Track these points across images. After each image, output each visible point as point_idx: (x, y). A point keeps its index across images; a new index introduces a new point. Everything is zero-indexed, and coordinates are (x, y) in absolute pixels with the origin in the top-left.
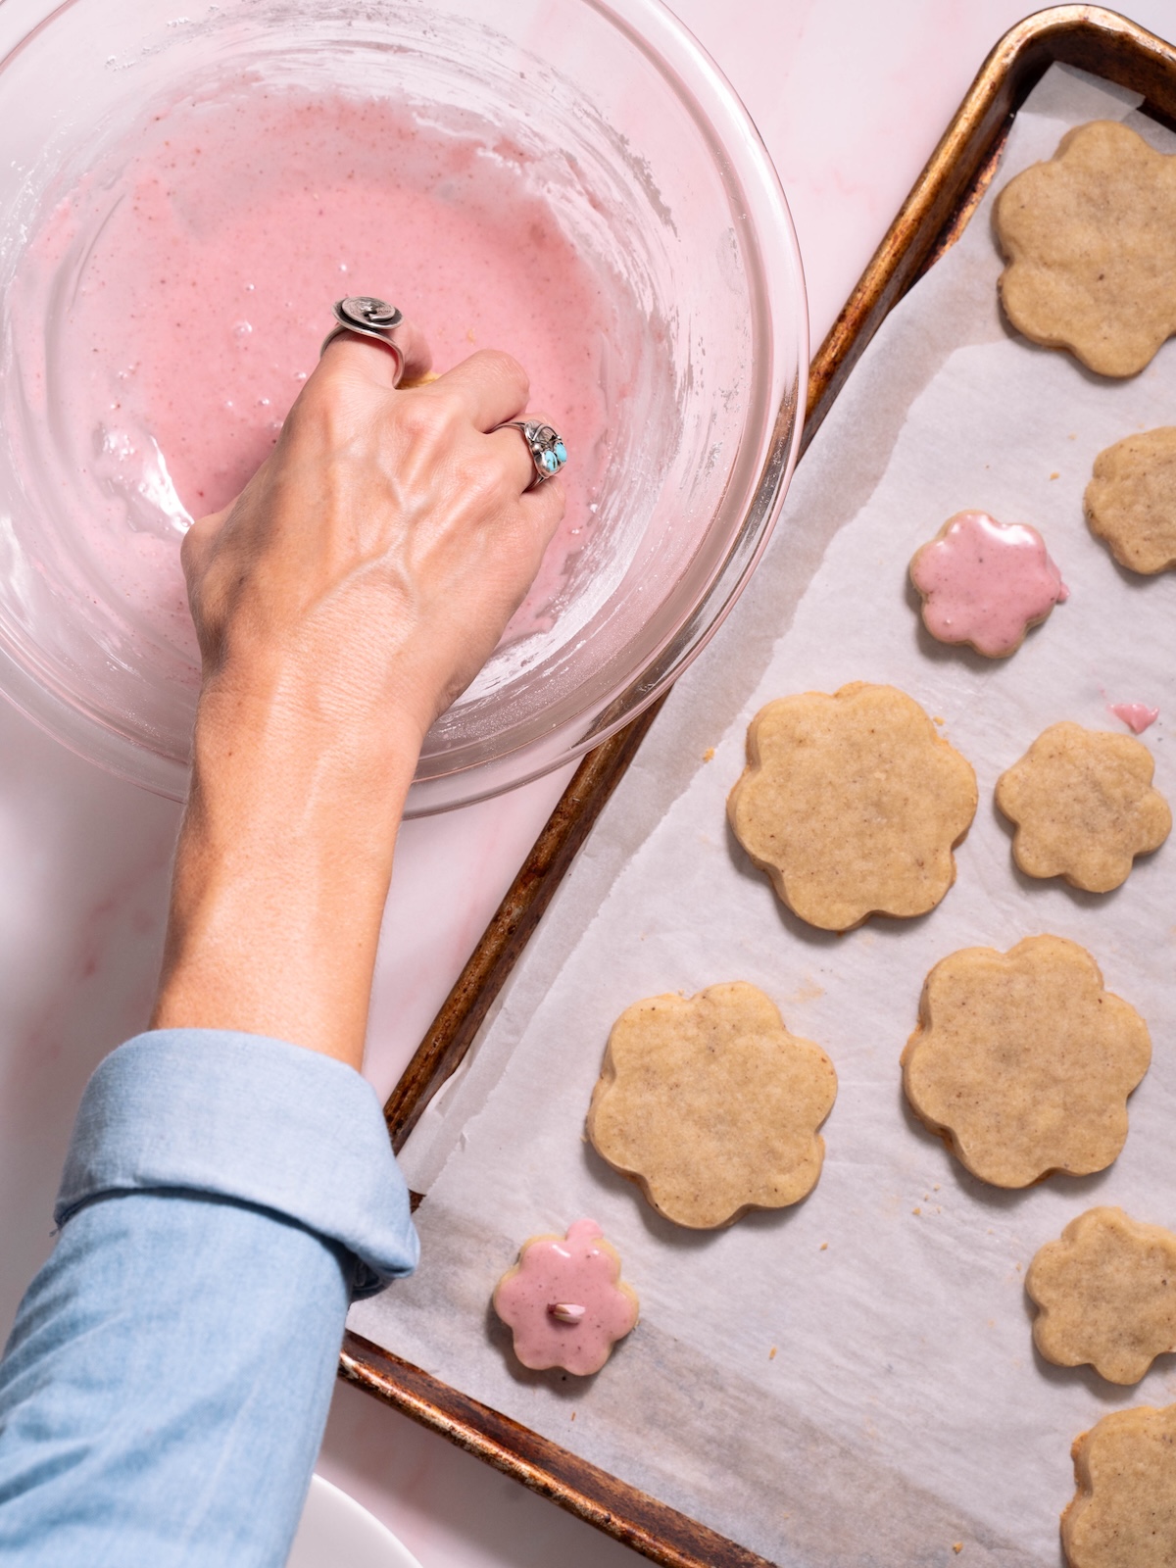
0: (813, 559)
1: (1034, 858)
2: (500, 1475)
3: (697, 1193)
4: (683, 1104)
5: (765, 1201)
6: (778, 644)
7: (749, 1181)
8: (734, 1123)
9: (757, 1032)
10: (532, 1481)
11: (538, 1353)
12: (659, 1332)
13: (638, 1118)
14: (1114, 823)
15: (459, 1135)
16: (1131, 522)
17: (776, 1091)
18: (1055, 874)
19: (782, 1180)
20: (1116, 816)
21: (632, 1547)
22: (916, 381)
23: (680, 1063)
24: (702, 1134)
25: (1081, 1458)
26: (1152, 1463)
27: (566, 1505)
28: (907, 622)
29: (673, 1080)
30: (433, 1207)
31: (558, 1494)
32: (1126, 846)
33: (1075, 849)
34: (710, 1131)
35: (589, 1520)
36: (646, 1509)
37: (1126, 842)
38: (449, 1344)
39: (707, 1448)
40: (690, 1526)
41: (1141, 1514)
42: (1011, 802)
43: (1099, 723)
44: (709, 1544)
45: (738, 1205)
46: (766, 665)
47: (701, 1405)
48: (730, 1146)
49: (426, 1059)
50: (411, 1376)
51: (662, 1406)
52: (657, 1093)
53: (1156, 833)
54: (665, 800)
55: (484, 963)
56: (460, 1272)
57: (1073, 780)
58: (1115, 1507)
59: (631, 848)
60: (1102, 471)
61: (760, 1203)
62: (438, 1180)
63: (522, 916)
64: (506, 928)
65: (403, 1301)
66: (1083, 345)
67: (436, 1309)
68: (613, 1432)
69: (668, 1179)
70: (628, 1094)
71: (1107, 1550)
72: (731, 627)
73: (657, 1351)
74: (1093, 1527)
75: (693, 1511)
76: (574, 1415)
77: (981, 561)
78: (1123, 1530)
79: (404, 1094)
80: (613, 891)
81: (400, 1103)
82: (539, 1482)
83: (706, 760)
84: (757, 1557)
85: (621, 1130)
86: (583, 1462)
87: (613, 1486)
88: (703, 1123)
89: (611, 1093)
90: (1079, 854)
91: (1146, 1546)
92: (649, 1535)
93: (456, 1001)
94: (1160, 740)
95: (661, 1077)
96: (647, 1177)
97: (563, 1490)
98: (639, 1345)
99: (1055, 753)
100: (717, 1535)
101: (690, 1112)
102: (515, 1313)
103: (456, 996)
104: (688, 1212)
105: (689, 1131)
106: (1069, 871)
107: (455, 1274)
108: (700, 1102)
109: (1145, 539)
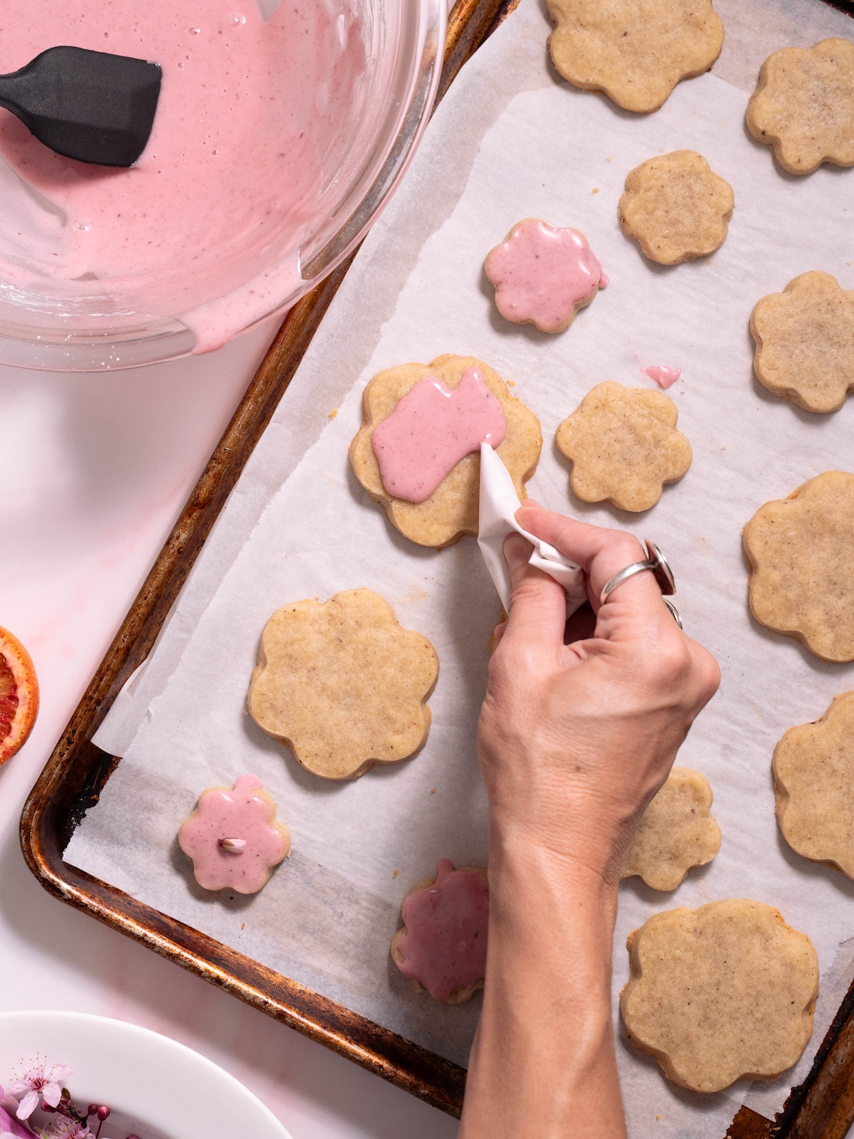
0: (410, 260)
1: (585, 486)
2: (183, 970)
3: (331, 751)
4: (318, 683)
5: (384, 756)
6: (384, 327)
7: (371, 741)
8: (358, 697)
9: (375, 627)
10: (207, 974)
11: (212, 877)
12: (307, 860)
13: (285, 694)
14: (646, 458)
15: (146, 710)
16: (653, 224)
17: (391, 671)
18: (602, 499)
19: (396, 740)
20: (648, 451)
21: (285, 1022)
22: (486, 120)
23: (316, 651)
24: (334, 706)
25: (633, 949)
26: (686, 950)
27: (234, 991)
28: (481, 305)
29: (310, 664)
30: (129, 767)
31: (227, 983)
32: (656, 475)
33: (616, 479)
34: (340, 703)
35: (252, 1003)
36: (298, 995)
37: (656, 472)
38: (146, 873)
39: (347, 948)
40: (333, 1008)
41: (679, 990)
42: (567, 444)
43: (633, 381)
44: (347, 1020)
45: (363, 759)
46: (375, 343)
47: (341, 915)
48: (356, 714)
49: (117, 652)
50: (114, 897)
51: (311, 916)
52: (298, 675)
53: (679, 465)
54: (300, 449)
55: (160, 577)
56: (153, 817)
57: (613, 426)
58: (659, 985)
59: (274, 487)
60: (631, 186)
61: (380, 758)
62: (131, 746)
63: (189, 539)
64: (176, 549)
65: (109, 841)
66: (613, 87)
67: (135, 847)
68: (273, 938)
69: (309, 741)
70: (276, 676)
71: (654, 1018)
72: (346, 313)
73: (306, 874)
74: (643, 1001)
75: (337, 997)
76: (244, 925)
77: (537, 257)
78: (665, 1002)
79: (101, 679)
80: (261, 521)
81: (98, 686)
82: (212, 975)
83: (331, 417)
84: (386, 1030)
85: (271, 704)
86: (250, 961)
87: (273, 978)
88: (334, 698)
89: (263, 676)
90: (619, 482)
91: (683, 1014)
92: (299, 1014)
93: (139, 606)
94: (682, 393)
95: (301, 662)
96: (293, 740)
97: (232, 981)
98: (292, 870)
99: (600, 405)
100: (355, 1015)
101: (324, 689)
102: (193, 847)
103: (139, 603)
104: (325, 765)
105: (324, 704)
106: (613, 496)
107: (149, 819)
108: (332, 681)
109: (664, 237)
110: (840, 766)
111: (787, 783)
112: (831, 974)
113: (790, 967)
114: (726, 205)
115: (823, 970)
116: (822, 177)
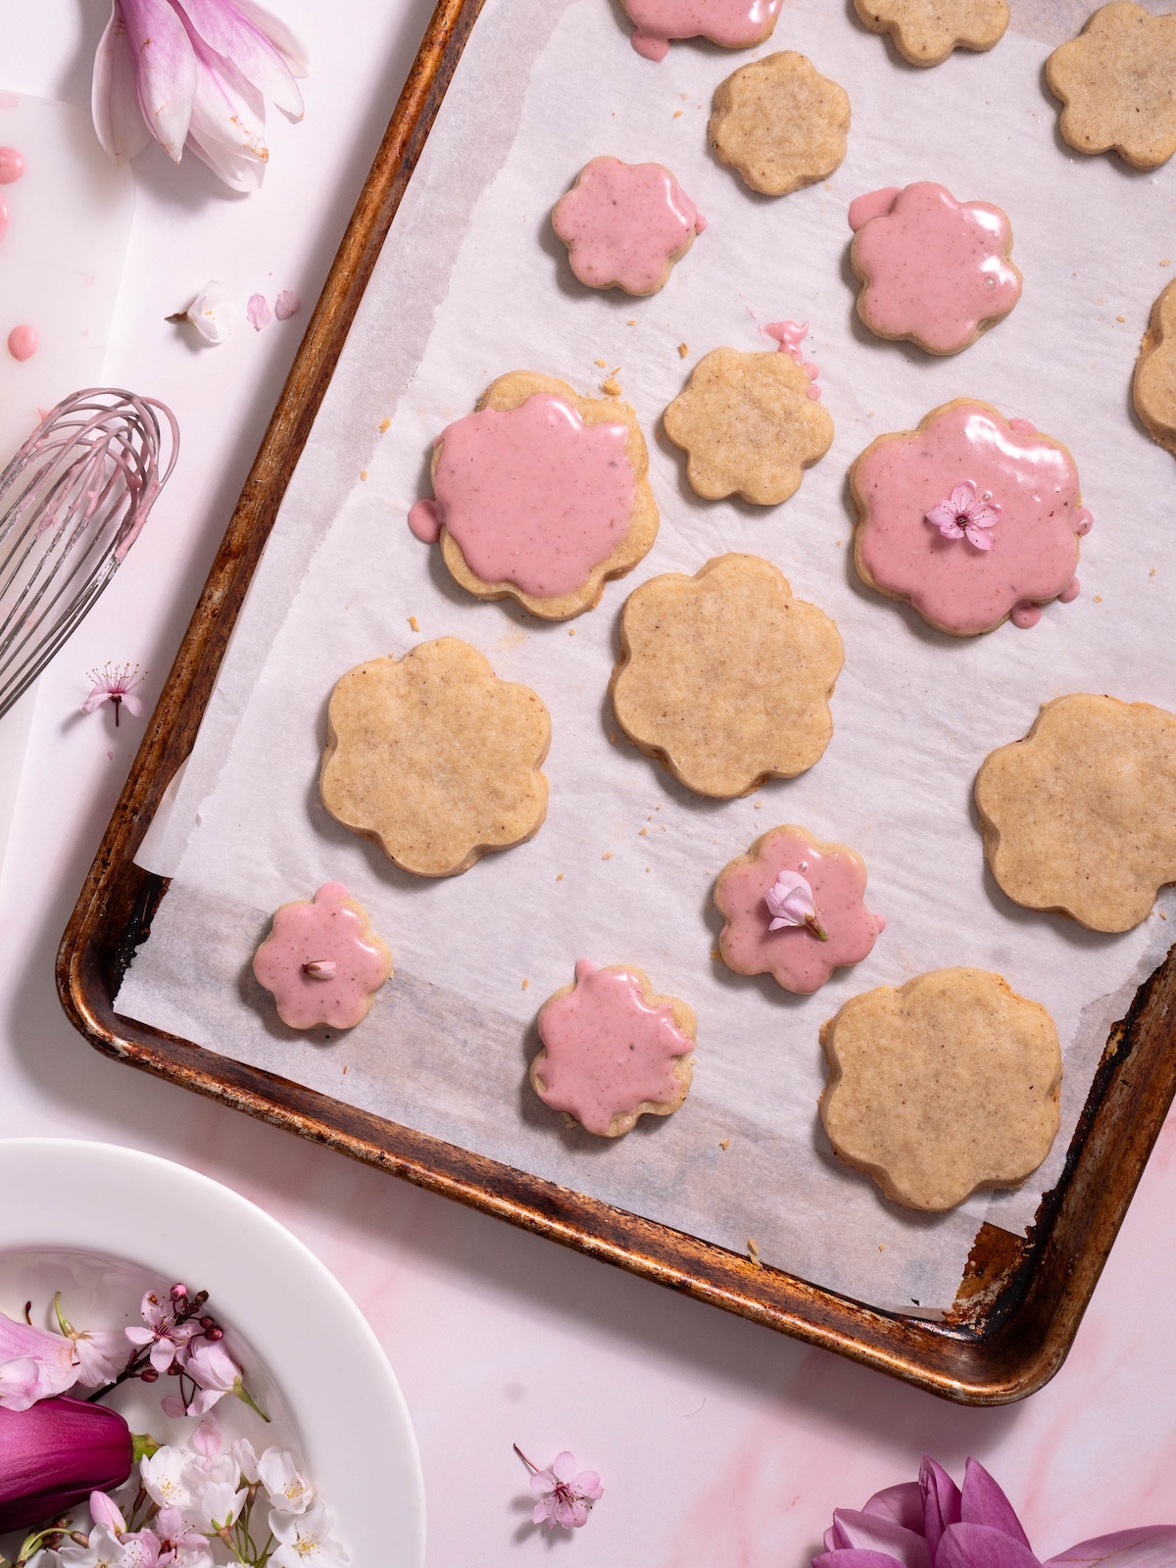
0: (460, 225)
1: (706, 480)
2: (275, 1129)
3: (428, 840)
4: (404, 759)
5: (494, 840)
6: (438, 311)
7: (477, 823)
8: (455, 770)
9: (465, 681)
10: (306, 1131)
11: (300, 1013)
12: (416, 979)
13: (364, 777)
14: (777, 436)
15: (195, 816)
16: (754, 146)
17: (491, 734)
18: (729, 493)
19: (508, 818)
20: (779, 428)
21: (409, 1180)
22: (535, 42)
23: (396, 720)
24: (426, 784)
25: (828, 1044)
26: (893, 1037)
27: (341, 1148)
29: (391, 737)
30: (182, 888)
31: (332, 1139)
32: (792, 456)
33: (743, 466)
34: (433, 781)
35: (365, 1160)
36: (422, 1145)
37: (791, 452)
38: (218, 1017)
39: (476, 1083)
40: (467, 1157)
41: (889, 1087)
42: (677, 430)
43: (747, 343)
44: (486, 1170)
45: (470, 846)
46: (428, 332)
47: (465, 1043)
48: (454, 792)
49: (151, 746)
50: (182, 1049)
51: (429, 1048)
52: (378, 751)
53: (819, 440)
55: (194, 648)
56: (220, 948)
57: (733, 401)
58: (864, 1084)
59: (324, 522)
60: (719, 105)
61: (491, 843)
62: (182, 862)
63: (226, 598)
64: (209, 612)
65: (168, 983)
67: (202, 987)
68: (384, 1080)
69: (400, 831)
70: (351, 756)
71: (862, 1126)
72: (386, 298)
73: (416, 997)
74: (846, 1105)
75: (470, 1144)
76: (346, 1068)
77: (615, 203)
78: (875, 1104)
79: (135, 782)
80: (311, 567)
81: (133, 791)
82: (313, 1131)
83: (383, 428)
84: (535, 1178)
85: (349, 791)
86: (358, 1110)
87: (388, 1128)
88: (425, 775)
89: (336, 760)
90: (748, 471)
91: (898, 1116)
92: (424, 1168)
93: (172, 687)
94: (813, 352)
95: (379, 736)
96: (380, 833)
97: (336, 1136)
98: (399, 994)
99: (713, 378)
100: (495, 1163)
101: (412, 764)
102: (272, 978)
103: (171, 683)
104: (423, 859)
105: (413, 783)
106: (741, 488)
107: (214, 950)
108: (421, 755)
109: (769, 161)
110: (1058, 789)
111: (995, 818)
112: (1075, 1049)
113: (1024, 1043)
114: (841, 112)
115: (1065, 1045)
116: (957, 64)
